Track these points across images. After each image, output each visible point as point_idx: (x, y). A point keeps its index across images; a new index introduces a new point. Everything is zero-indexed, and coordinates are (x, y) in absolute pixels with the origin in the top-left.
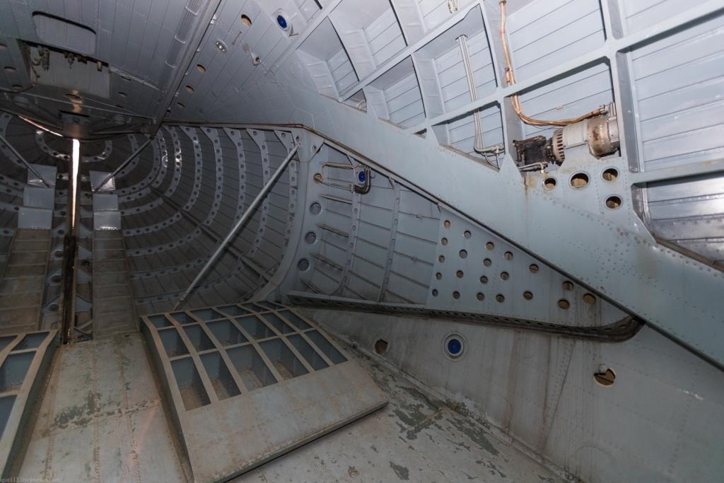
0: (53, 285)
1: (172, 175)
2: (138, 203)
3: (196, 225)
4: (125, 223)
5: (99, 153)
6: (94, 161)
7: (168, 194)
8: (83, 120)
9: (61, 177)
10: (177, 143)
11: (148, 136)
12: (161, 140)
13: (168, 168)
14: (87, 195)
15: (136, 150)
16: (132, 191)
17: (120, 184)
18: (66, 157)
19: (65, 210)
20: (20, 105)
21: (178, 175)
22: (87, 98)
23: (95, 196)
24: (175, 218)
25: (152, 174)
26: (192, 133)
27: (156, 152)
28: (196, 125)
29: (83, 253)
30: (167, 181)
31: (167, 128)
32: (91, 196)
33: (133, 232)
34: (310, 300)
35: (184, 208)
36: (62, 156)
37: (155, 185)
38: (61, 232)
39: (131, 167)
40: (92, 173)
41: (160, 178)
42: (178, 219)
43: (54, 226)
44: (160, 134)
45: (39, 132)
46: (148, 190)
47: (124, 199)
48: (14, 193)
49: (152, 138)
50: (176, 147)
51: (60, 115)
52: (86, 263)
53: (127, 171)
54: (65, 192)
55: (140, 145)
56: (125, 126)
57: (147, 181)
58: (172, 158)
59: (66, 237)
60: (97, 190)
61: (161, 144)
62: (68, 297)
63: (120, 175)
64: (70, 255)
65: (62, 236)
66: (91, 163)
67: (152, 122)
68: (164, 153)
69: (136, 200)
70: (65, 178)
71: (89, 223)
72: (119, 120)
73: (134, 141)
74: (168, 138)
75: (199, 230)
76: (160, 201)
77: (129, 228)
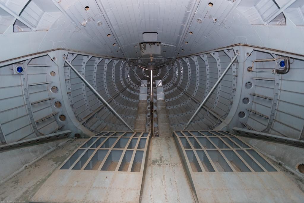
0: (148, 118)
1: (180, 78)
2: (169, 90)
3: (189, 97)
4: (166, 97)
5: (157, 74)
6: (156, 76)
7: (179, 85)
8: (153, 63)
9: (148, 83)
10: (181, 65)
11: (172, 65)
12: (176, 65)
13: (178, 76)
14: (155, 88)
15: (168, 70)
16: (167, 85)
17: (164, 83)
18: (149, 77)
19: (150, 94)
20: (139, 63)
21: (182, 78)
22: (154, 56)
23: (157, 88)
24: (181, 95)
25: (173, 78)
26: (187, 60)
27: (174, 70)
28: (188, 56)
29: (155, 108)
30: (178, 80)
31: (178, 60)
32: (156, 88)
33: (168, 100)
34: (246, 133)
35: (184, 90)
36: (148, 76)
37: (174, 83)
38: (149, 101)
39: (167, 77)
40: (156, 80)
41: (176, 80)
42: (182, 95)
43: (147, 99)
44: (175, 63)
45: (143, 70)
46: (172, 85)
47: (165, 89)
48: (138, 89)
49: (173, 65)
50: (181, 67)
51: (148, 63)
52: (155, 111)
53: (165, 79)
54: (149, 88)
55: (169, 68)
56: (165, 63)
57: (171, 81)
58: (179, 72)
59: (150, 102)
60: (157, 86)
61: (176, 67)
62: (152, 122)
63: (164, 80)
64: (152, 108)
65: (149, 102)
66: (155, 77)
67: (173, 59)
68: (177, 70)
69: (168, 88)
70: (149, 83)
71: (156, 97)
72: (163, 61)
73: (167, 67)
74: (178, 64)
75: (190, 98)
76: (176, 88)
77: (167, 99)
